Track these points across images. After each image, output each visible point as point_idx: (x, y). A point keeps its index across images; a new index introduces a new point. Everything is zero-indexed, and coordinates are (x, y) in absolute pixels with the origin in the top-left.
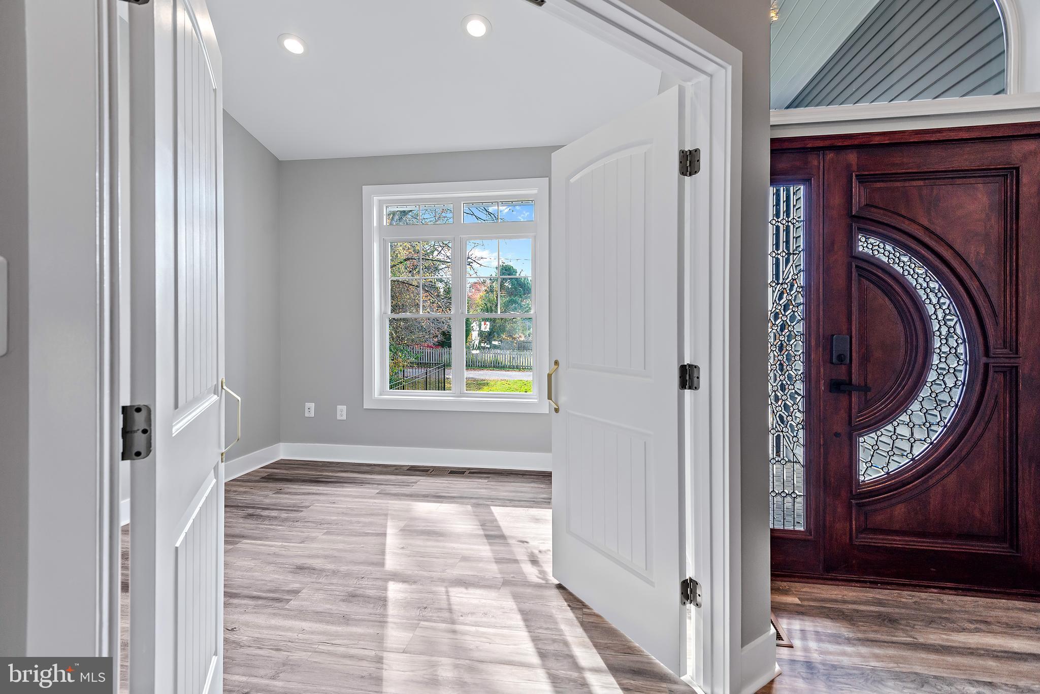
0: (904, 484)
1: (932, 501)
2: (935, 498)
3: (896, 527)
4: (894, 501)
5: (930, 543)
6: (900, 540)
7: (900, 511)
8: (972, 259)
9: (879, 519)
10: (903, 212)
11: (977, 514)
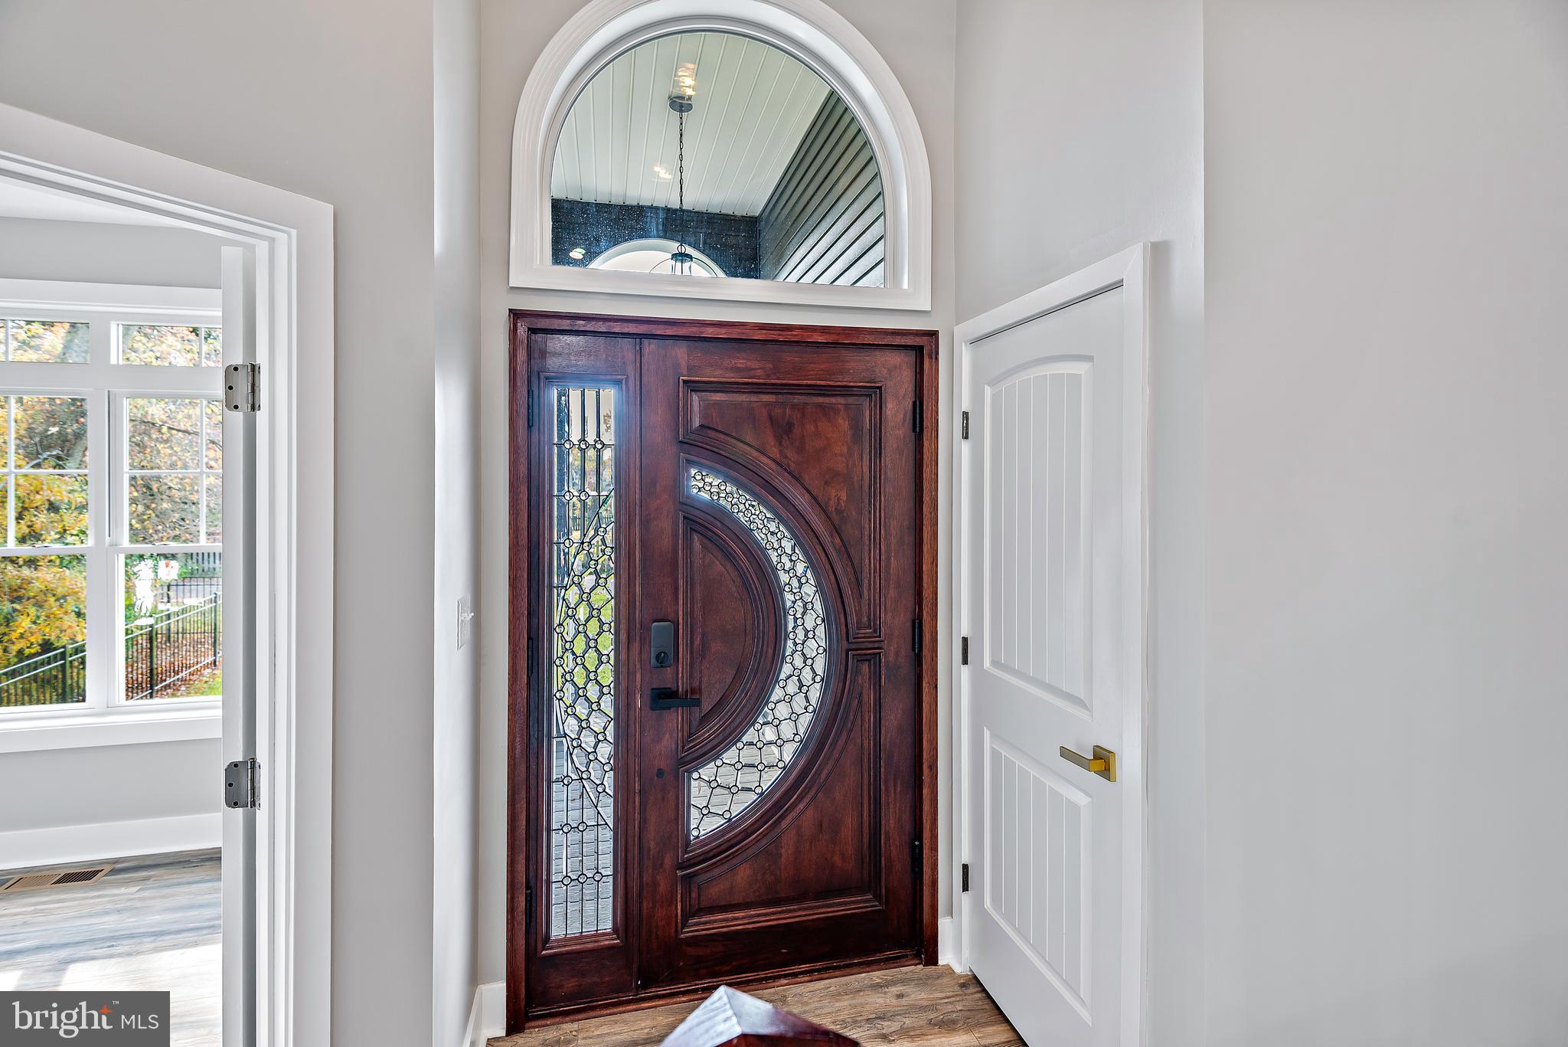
0: (747, 833)
1: (783, 851)
2: (787, 851)
3: (738, 899)
4: (735, 861)
5: (780, 912)
6: (743, 918)
7: (743, 874)
8: (832, 507)
9: (715, 892)
10: (734, 434)
11: (837, 859)
